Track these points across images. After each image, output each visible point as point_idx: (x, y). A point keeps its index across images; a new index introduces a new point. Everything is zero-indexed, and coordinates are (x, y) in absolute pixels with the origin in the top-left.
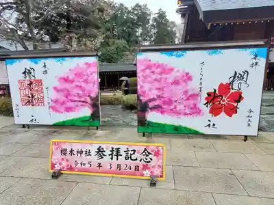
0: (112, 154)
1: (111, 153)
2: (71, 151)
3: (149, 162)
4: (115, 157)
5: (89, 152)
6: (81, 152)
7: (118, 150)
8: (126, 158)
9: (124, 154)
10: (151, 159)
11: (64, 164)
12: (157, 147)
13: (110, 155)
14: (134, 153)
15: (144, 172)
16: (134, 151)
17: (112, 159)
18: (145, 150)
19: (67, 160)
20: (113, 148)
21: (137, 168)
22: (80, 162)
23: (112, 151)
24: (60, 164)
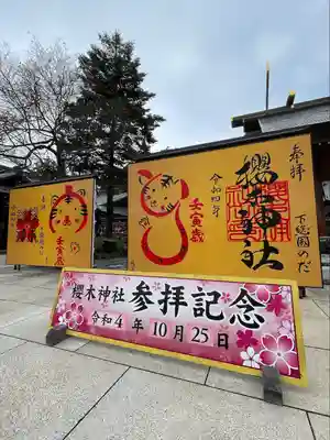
0: (165, 301)
1: (163, 297)
2: (90, 291)
3: (256, 326)
4: (171, 308)
5: (122, 294)
6: (106, 293)
7: (179, 290)
8: (197, 312)
9: (192, 303)
10: (261, 320)
11: (75, 315)
12: (275, 287)
13: (160, 302)
14: (215, 302)
15: (243, 355)
16: (216, 295)
17: (164, 311)
18: (244, 293)
19: (81, 308)
20: (167, 286)
21: (223, 341)
22: (101, 315)
23: (167, 293)
24: (68, 316)
